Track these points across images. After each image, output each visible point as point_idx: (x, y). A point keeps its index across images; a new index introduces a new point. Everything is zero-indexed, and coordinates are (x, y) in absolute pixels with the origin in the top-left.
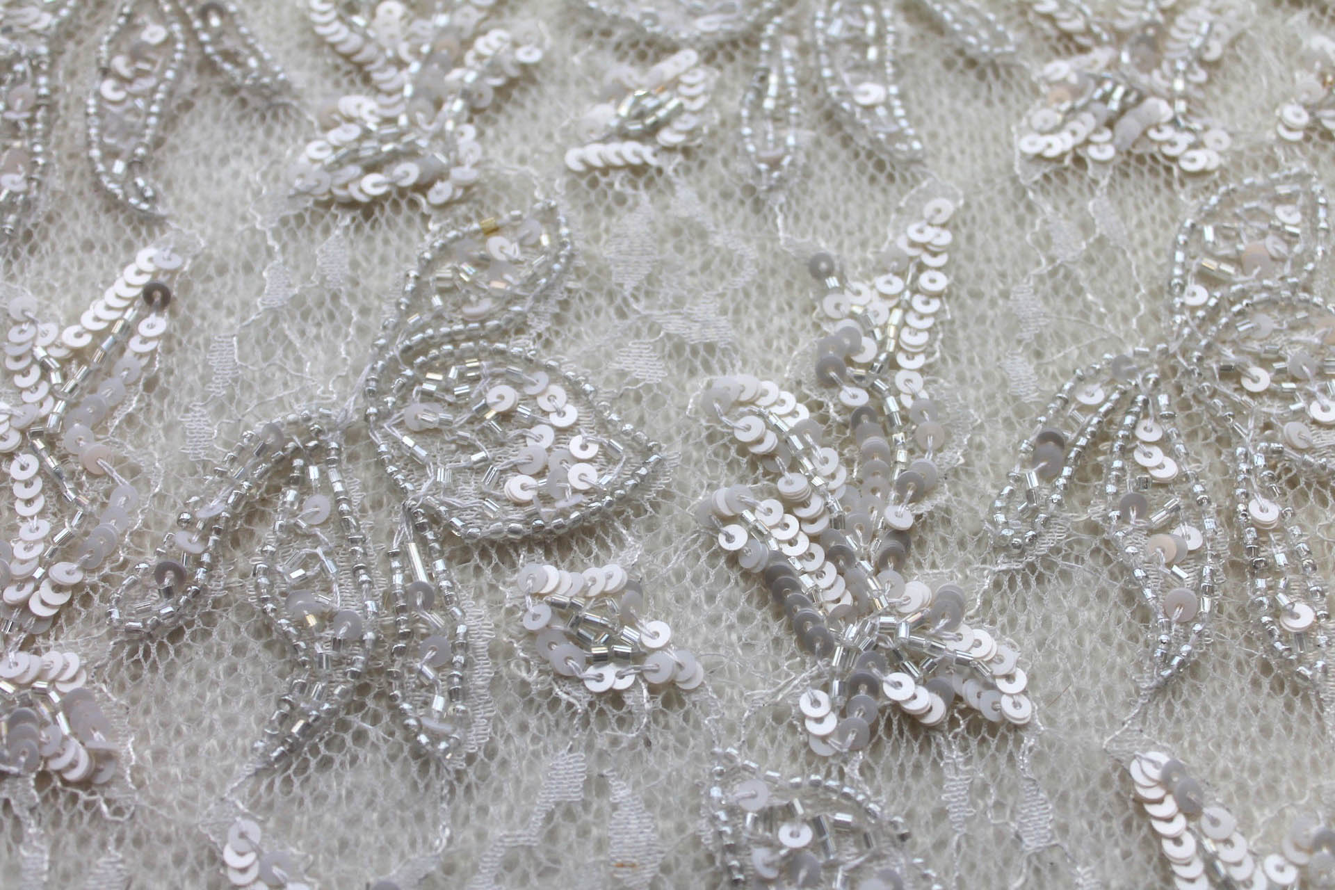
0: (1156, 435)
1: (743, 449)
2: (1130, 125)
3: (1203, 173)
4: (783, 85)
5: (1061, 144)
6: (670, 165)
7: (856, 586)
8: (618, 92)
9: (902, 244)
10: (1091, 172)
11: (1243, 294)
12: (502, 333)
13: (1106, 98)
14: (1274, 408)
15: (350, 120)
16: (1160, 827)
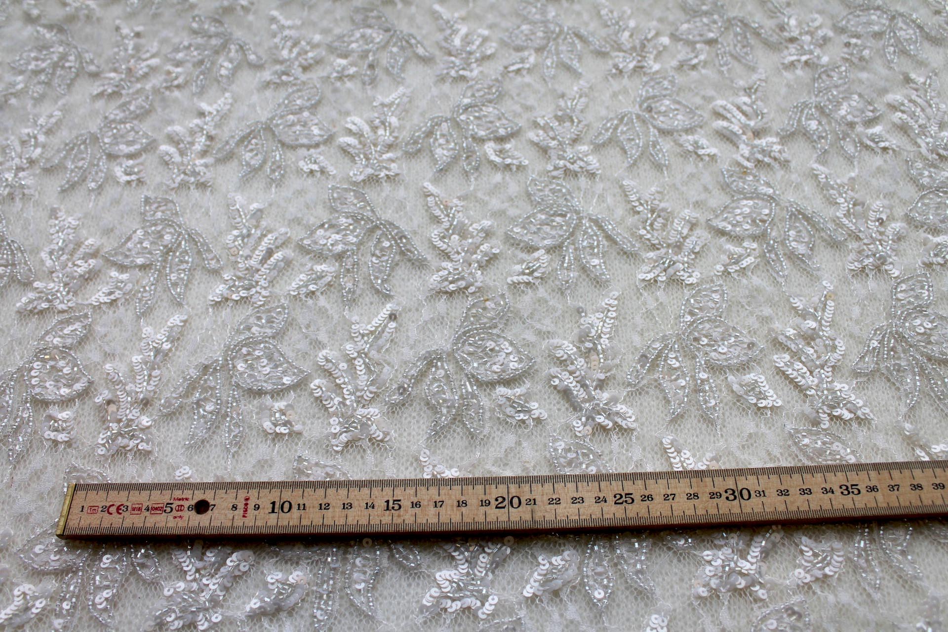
0: (674, 356)
1: (558, 358)
2: (671, 271)
3: (692, 284)
4: (569, 259)
5: (650, 276)
6: (537, 282)
7: (589, 394)
8: (522, 262)
9: (603, 304)
10: (659, 284)
11: (702, 318)
12: (490, 328)
13: (664, 263)
14: (708, 349)
15: (445, 269)
16: (670, 455)
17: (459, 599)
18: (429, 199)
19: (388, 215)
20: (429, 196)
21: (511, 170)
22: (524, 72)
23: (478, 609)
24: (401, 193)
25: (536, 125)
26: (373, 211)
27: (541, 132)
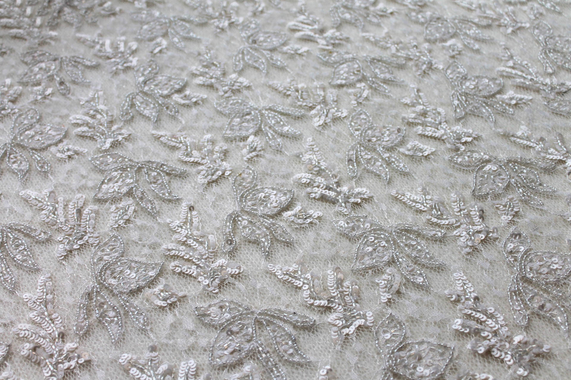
1: (305, 184)
2: (330, 115)
4: (271, 134)
5: (321, 122)
7: (336, 191)
8: (245, 147)
9: (307, 147)
10: (329, 124)
11: (364, 130)
13: (323, 113)
14: (379, 142)
16: (401, 199)
17: (351, 325)
18: (161, 139)
19: (142, 158)
20: (160, 137)
21: (199, 104)
22: (165, 51)
23: (365, 323)
24: (141, 144)
25: (194, 75)
26: (130, 160)
27: (201, 78)
